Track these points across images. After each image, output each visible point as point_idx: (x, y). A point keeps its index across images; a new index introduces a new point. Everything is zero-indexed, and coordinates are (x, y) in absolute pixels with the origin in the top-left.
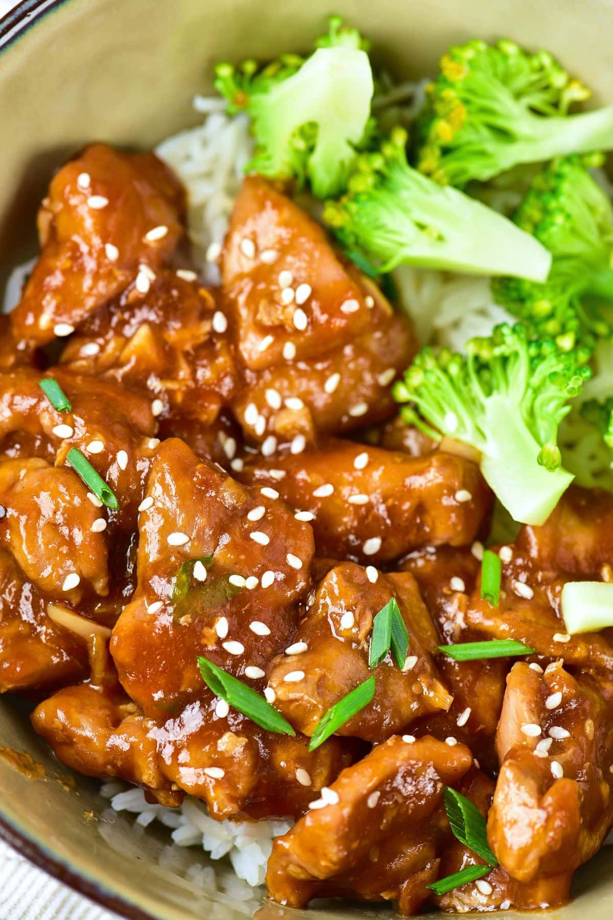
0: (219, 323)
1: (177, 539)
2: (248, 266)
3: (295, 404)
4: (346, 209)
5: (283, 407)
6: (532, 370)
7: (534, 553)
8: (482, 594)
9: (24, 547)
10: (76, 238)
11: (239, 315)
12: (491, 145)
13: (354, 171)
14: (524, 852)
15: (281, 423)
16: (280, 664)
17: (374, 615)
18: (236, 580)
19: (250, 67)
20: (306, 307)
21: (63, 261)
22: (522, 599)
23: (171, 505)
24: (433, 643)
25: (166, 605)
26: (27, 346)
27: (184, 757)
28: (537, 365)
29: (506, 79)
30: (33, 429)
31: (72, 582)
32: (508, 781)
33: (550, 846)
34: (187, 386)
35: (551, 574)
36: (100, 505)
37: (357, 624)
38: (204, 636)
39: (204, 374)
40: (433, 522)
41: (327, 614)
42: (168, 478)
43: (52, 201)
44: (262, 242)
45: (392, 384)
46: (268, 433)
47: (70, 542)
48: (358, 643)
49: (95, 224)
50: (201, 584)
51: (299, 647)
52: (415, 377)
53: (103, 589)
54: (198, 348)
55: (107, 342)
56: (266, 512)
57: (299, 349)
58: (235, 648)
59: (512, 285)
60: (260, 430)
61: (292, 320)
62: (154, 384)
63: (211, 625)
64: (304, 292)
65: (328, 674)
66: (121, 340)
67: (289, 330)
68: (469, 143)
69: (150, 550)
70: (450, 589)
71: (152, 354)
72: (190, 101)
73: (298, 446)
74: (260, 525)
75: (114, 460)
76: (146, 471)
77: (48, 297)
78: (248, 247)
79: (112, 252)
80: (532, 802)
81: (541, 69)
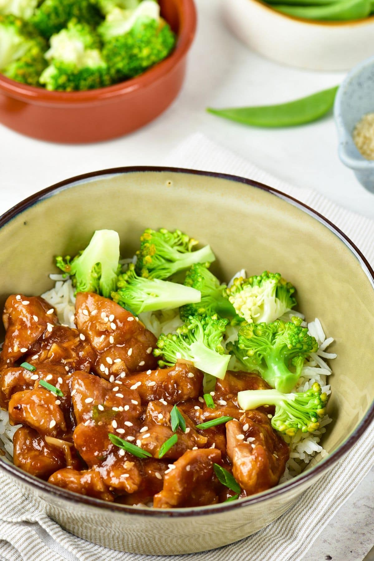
0: (82, 337)
1: (89, 400)
2: (87, 318)
3: (118, 361)
4: (119, 294)
5: (114, 363)
6: (204, 330)
7: (223, 389)
8: (207, 406)
9: (31, 415)
10: (21, 317)
11: (89, 334)
12: (167, 265)
13: (118, 280)
14: (250, 475)
15: (114, 369)
16: (139, 435)
17: (170, 413)
18: (115, 409)
19: (68, 258)
20: (114, 321)
21: (17, 326)
22: (223, 406)
23: (83, 389)
24: (194, 426)
25: (91, 421)
26: (11, 361)
27: (112, 474)
28: (206, 328)
29: (166, 242)
30: (21, 384)
31: (53, 424)
32: (236, 452)
33: (260, 467)
34: (76, 359)
35: (231, 395)
36: (56, 396)
37: (164, 417)
38: (109, 429)
39: (81, 354)
40: (182, 388)
41: (152, 418)
42: (80, 381)
43: (7, 310)
44: (91, 309)
45: (153, 351)
46: (110, 374)
47: (49, 409)
48: (167, 424)
49: (27, 310)
50: (102, 412)
51: (145, 429)
52: (161, 344)
53: (64, 427)
54: (77, 347)
55: (41, 354)
56: (119, 388)
57: (115, 339)
58: (121, 431)
59: (188, 308)
60: (107, 373)
61: (110, 327)
62: (63, 361)
63: (110, 424)
64: (112, 318)
65: (158, 435)
66: (47, 351)
67: (110, 331)
68: (159, 266)
69: (79, 407)
70: (195, 410)
71: (59, 351)
72: (49, 276)
73: (123, 375)
74: (118, 392)
75: (57, 381)
76: (70, 383)
77: (15, 339)
78: (86, 312)
79: (36, 318)
80: (248, 454)
81: (178, 236)
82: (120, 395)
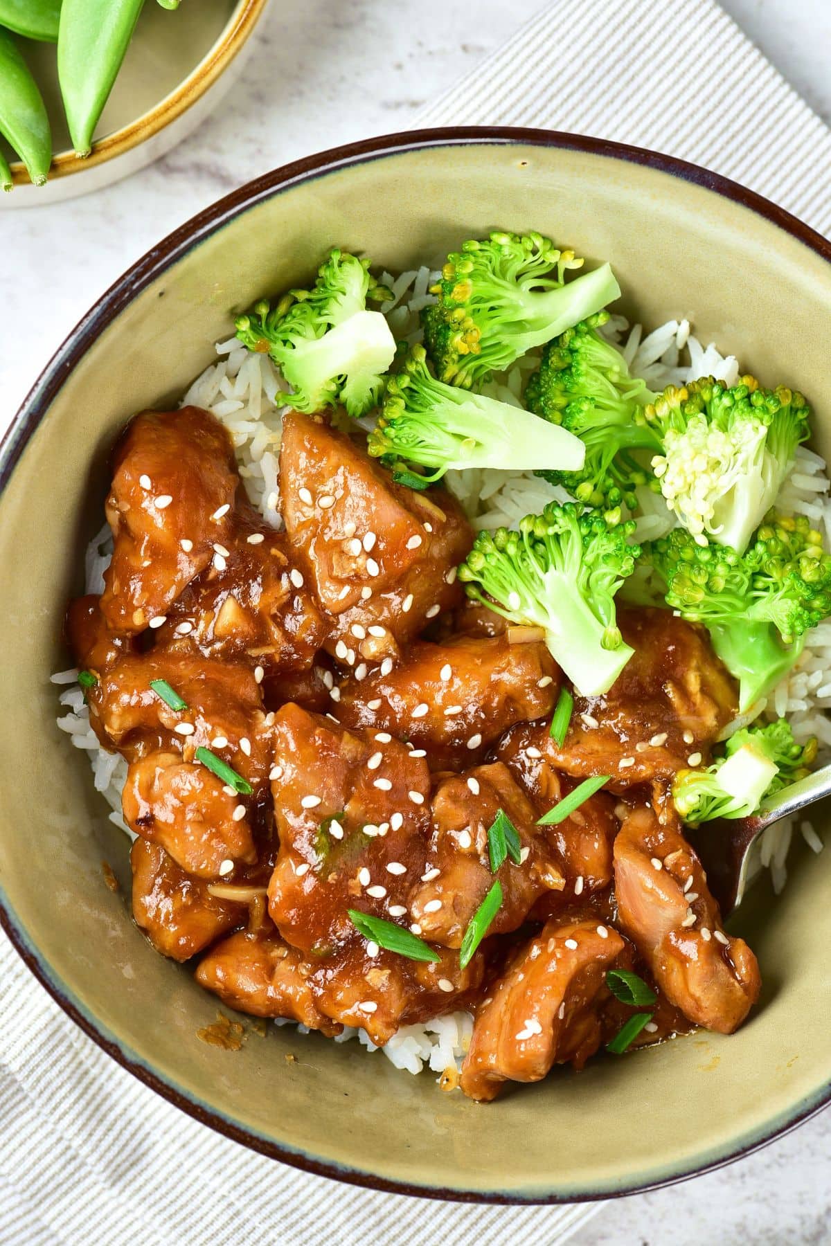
0: (296, 578)
1: (310, 802)
2: (310, 514)
3: (378, 631)
5: (368, 636)
6: (585, 548)
13: (386, 395)
15: (369, 650)
16: (418, 894)
18: (370, 830)
19: (264, 310)
20: (375, 552)
28: (589, 543)
30: (152, 725)
31: (227, 867)
36: (236, 795)
37: (474, 841)
38: (351, 887)
42: (293, 747)
43: (117, 499)
44: (318, 488)
46: (358, 661)
47: (218, 832)
48: (480, 857)
49: (165, 521)
50: (340, 842)
51: (432, 873)
52: (477, 560)
54: (281, 608)
55: (198, 619)
56: (384, 757)
57: (374, 588)
58: (378, 892)
60: (351, 661)
61: (366, 569)
62: (252, 653)
63: (354, 877)
64: (370, 540)
65: (460, 893)
67: (364, 578)
73: (386, 668)
74: (379, 772)
75: (240, 749)
78: (305, 495)
79: (187, 546)
82: (383, 784)
